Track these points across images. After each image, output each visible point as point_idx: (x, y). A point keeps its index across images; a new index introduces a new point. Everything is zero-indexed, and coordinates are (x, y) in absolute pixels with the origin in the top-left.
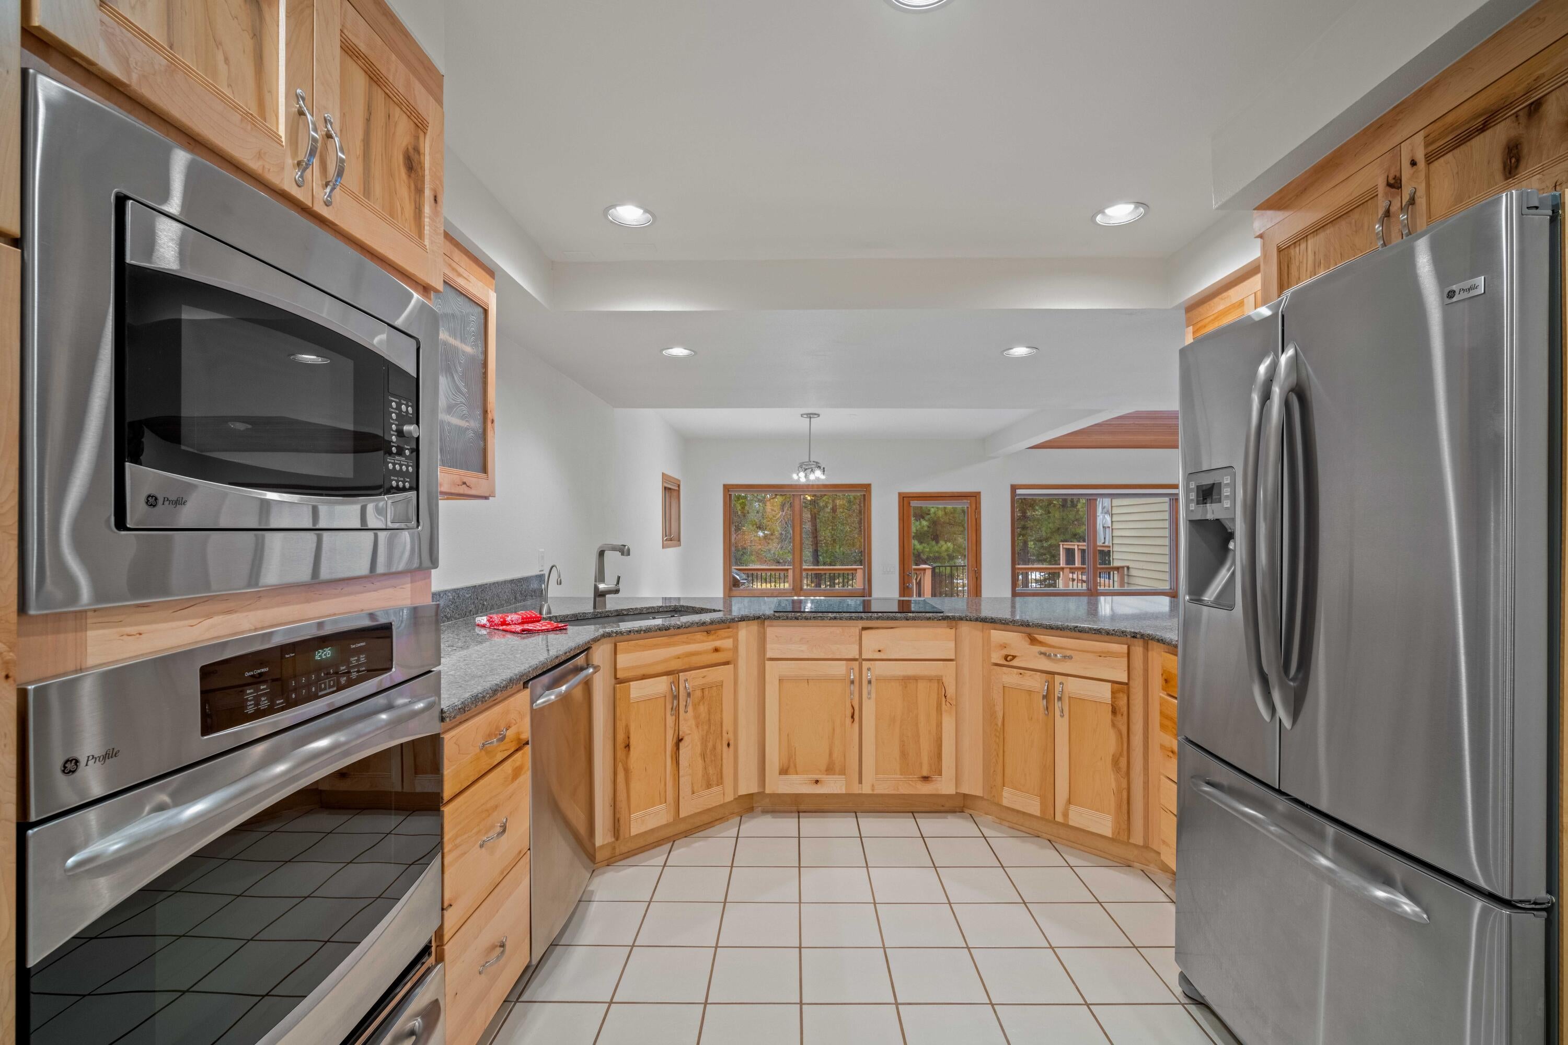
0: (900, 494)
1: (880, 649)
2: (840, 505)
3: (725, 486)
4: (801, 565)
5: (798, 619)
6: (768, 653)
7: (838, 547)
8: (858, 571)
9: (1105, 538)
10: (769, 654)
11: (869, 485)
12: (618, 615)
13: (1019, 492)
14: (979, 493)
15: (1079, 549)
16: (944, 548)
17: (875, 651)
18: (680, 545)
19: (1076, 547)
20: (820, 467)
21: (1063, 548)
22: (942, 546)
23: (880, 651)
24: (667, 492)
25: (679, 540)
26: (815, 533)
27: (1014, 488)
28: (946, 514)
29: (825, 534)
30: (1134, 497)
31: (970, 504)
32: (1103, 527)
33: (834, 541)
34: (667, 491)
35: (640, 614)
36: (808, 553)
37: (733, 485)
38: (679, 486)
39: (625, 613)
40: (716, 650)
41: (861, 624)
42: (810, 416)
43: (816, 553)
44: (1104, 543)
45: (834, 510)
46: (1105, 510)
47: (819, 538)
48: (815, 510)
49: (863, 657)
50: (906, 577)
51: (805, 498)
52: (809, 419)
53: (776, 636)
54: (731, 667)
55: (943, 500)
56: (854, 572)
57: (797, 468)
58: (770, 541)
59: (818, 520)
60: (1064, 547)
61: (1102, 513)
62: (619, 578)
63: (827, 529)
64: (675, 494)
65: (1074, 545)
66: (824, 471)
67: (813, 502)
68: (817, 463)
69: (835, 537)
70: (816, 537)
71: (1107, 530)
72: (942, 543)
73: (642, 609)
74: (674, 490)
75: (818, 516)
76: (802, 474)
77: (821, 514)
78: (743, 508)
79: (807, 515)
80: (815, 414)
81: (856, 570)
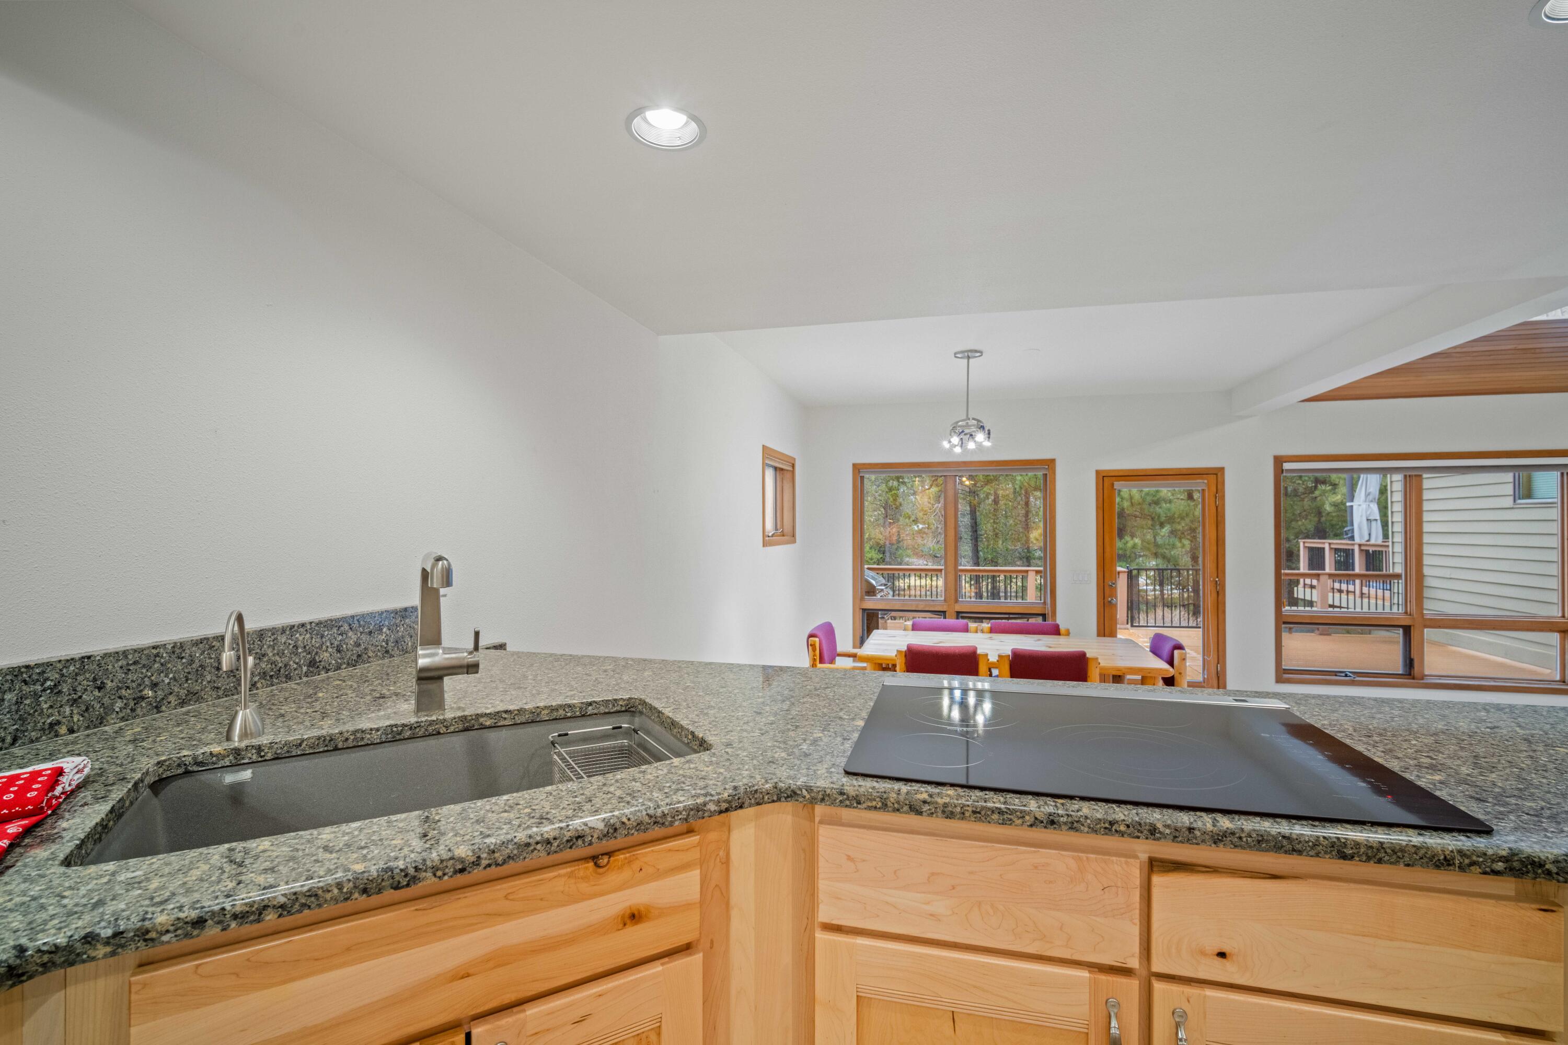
0: (1098, 472)
1: (1225, 949)
2: (1003, 496)
3: (854, 465)
4: (956, 563)
5: (920, 813)
6: (822, 908)
7: (1000, 542)
8: (1029, 572)
9: (1370, 534)
10: (825, 914)
11: (1053, 461)
12: (466, 730)
13: (1287, 466)
14: (1222, 469)
15: (1331, 549)
16: (1130, 544)
17: (1203, 953)
18: (794, 542)
19: (1327, 547)
20: (982, 428)
21: (1305, 547)
22: (1127, 542)
23: (1222, 955)
24: (778, 475)
25: (794, 536)
26: (975, 527)
27: (1279, 461)
28: (1132, 504)
29: (986, 528)
30: (1494, 472)
31: (1208, 485)
32: (1368, 520)
33: (996, 535)
34: (778, 472)
35: (533, 722)
36: (966, 549)
37: (864, 464)
38: (793, 466)
39: (488, 723)
40: (634, 917)
41: (1144, 849)
42: (969, 355)
43: (976, 551)
44: (1368, 541)
45: (996, 502)
46: (1371, 497)
47: (979, 533)
48: (975, 502)
49: (1156, 968)
50: (1107, 589)
51: (961, 483)
52: (966, 360)
53: (849, 858)
54: (696, 960)
55: (1164, 480)
56: (1025, 574)
57: (948, 432)
58: (924, 536)
59: (978, 513)
60: (1307, 545)
61: (1365, 501)
62: (477, 634)
63: (988, 522)
64: (788, 475)
65: (1324, 543)
66: (989, 434)
67: (973, 492)
68: (978, 421)
69: (997, 531)
70: (976, 531)
71: (1374, 523)
72: (1127, 538)
73: (536, 711)
74: (787, 470)
75: (977, 509)
76: (955, 440)
77: (982, 506)
78: (895, 500)
79: (964, 507)
80: (976, 351)
81: (1027, 571)
